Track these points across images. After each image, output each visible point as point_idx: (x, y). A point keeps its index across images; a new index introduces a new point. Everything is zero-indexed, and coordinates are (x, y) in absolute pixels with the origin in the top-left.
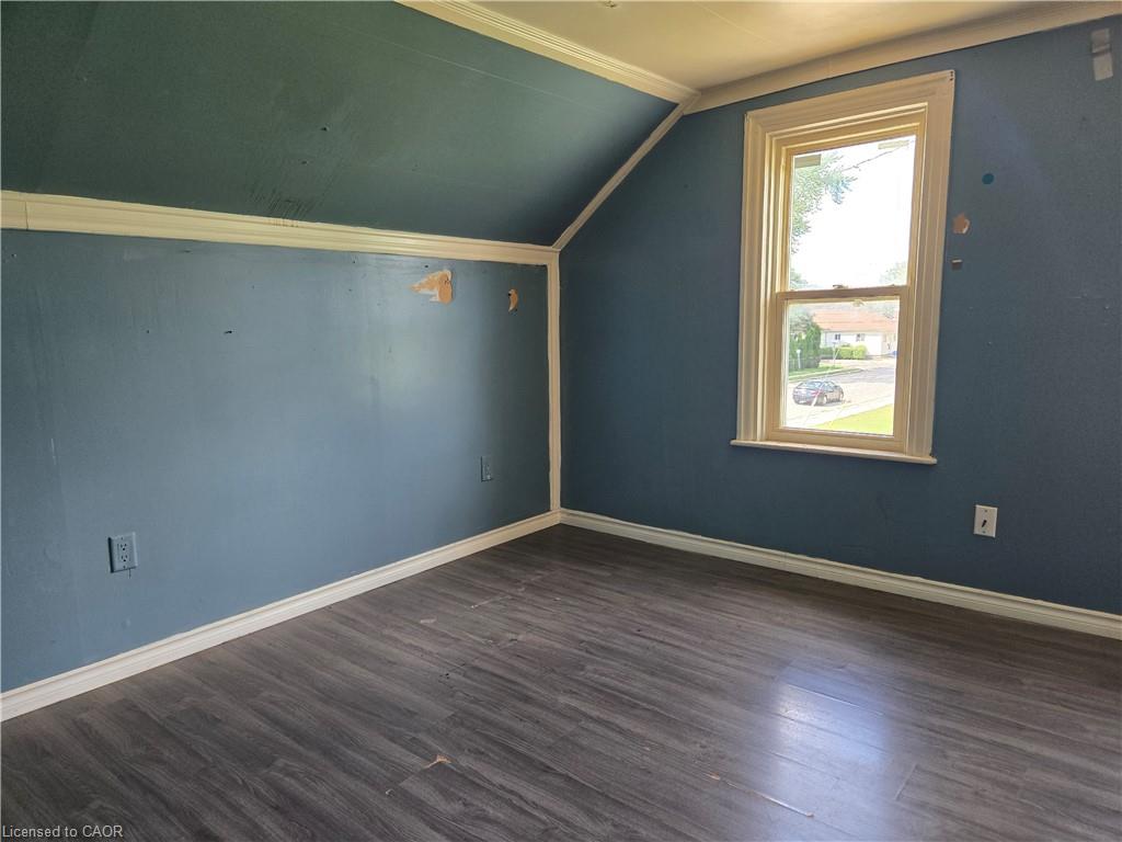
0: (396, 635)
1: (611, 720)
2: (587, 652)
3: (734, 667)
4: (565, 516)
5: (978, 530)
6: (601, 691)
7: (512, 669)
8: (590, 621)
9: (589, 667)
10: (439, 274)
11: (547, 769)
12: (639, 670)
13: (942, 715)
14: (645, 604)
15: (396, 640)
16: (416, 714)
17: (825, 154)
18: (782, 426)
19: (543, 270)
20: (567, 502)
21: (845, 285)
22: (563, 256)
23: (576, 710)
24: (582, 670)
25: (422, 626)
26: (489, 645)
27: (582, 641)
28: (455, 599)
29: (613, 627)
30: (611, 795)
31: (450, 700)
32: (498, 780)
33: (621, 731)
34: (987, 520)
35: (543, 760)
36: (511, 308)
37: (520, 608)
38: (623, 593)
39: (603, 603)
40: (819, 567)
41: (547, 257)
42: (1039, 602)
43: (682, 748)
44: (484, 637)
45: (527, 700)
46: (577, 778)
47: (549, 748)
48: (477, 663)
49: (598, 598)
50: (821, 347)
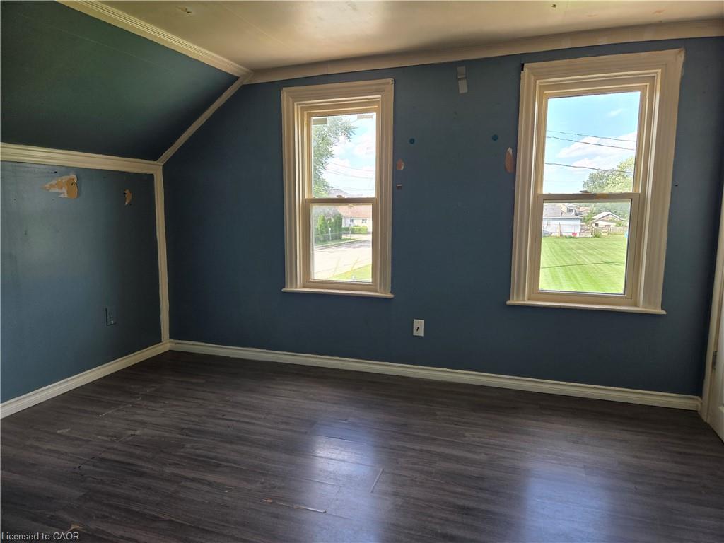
0: (37, 444)
1: (202, 477)
2: (187, 435)
3: (283, 430)
4: (173, 345)
5: (415, 333)
6: (196, 460)
7: (131, 455)
8: (189, 414)
9: (188, 445)
10: (65, 178)
11: (155, 519)
12: (221, 441)
13: (396, 439)
14: (228, 398)
15: (37, 448)
16: (53, 498)
17: (329, 118)
18: (312, 279)
19: (151, 177)
20: (173, 335)
21: (343, 196)
22: (165, 168)
23: (177, 475)
24: (183, 448)
25: (60, 435)
26: (112, 441)
27: (183, 429)
28: (86, 412)
29: (204, 416)
30: (200, 527)
31: (82, 484)
32: (120, 533)
33: (209, 484)
34: (419, 326)
35: (152, 513)
36: (127, 203)
37: (139, 412)
38: (214, 393)
39: (199, 401)
40: (335, 362)
41: (154, 169)
42: (445, 369)
43: (249, 487)
44: (108, 436)
45: (141, 474)
46: (177, 520)
47: (158, 504)
48: (103, 455)
49: (197, 399)
50: (343, 226)
